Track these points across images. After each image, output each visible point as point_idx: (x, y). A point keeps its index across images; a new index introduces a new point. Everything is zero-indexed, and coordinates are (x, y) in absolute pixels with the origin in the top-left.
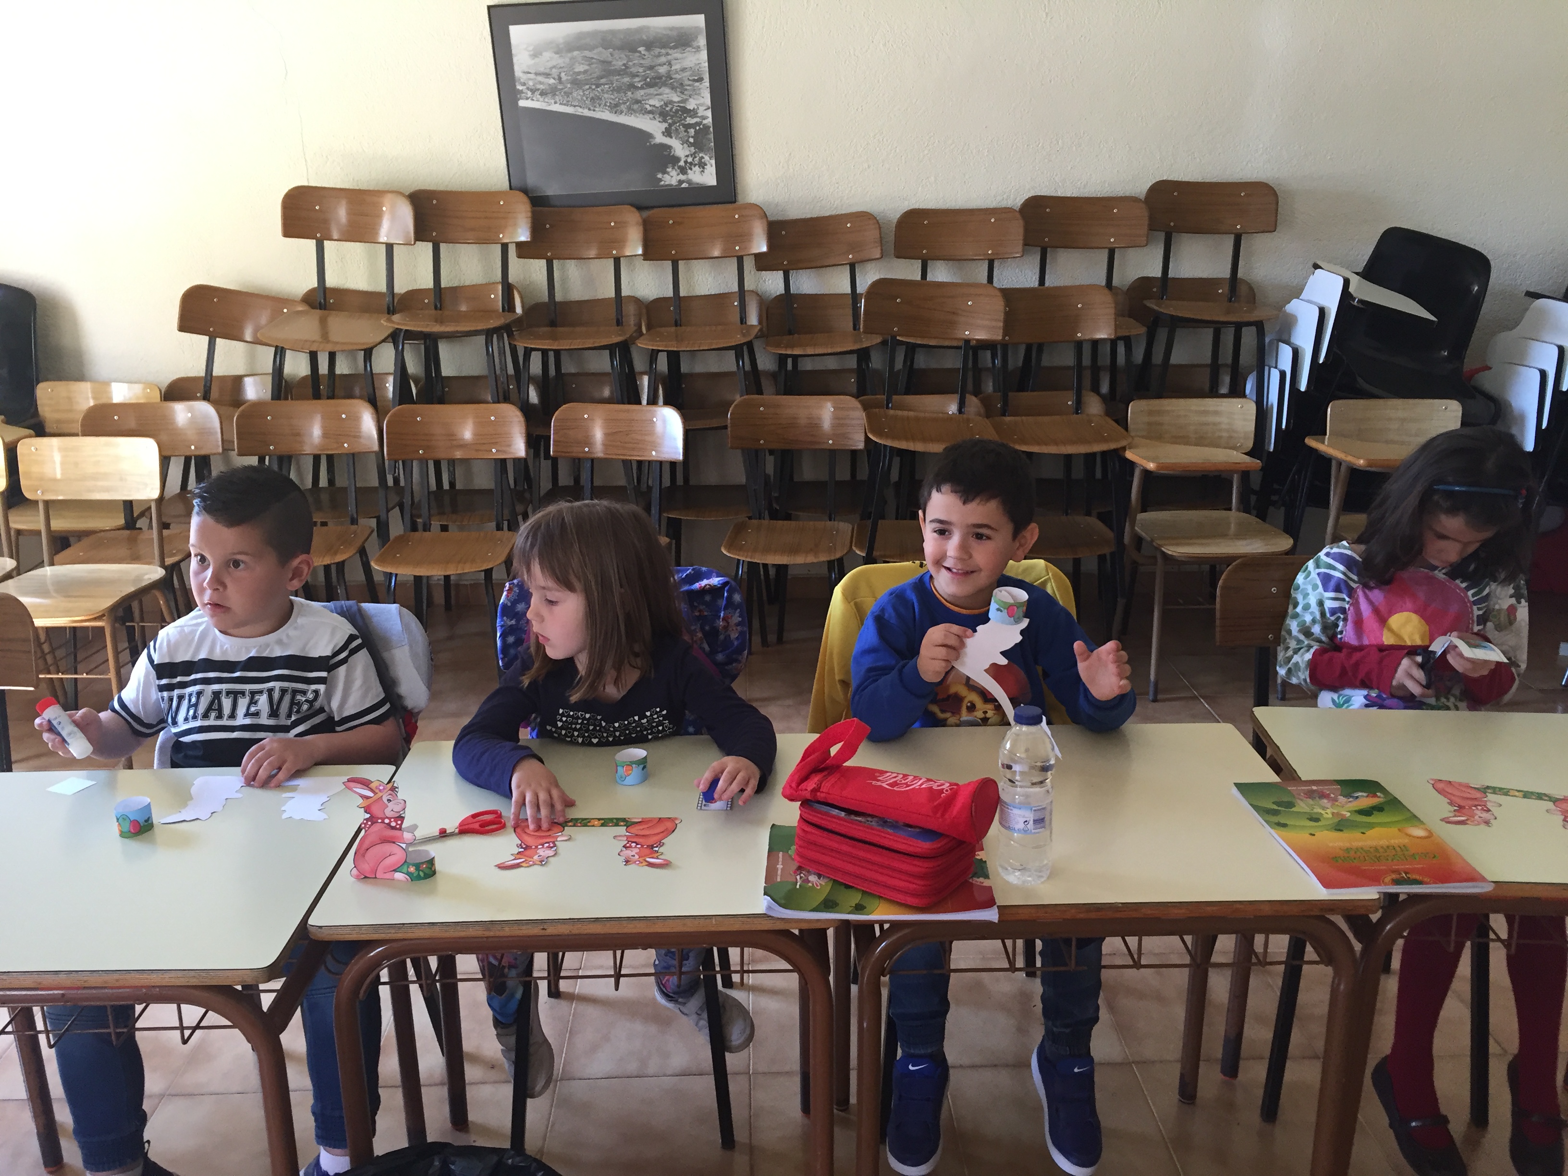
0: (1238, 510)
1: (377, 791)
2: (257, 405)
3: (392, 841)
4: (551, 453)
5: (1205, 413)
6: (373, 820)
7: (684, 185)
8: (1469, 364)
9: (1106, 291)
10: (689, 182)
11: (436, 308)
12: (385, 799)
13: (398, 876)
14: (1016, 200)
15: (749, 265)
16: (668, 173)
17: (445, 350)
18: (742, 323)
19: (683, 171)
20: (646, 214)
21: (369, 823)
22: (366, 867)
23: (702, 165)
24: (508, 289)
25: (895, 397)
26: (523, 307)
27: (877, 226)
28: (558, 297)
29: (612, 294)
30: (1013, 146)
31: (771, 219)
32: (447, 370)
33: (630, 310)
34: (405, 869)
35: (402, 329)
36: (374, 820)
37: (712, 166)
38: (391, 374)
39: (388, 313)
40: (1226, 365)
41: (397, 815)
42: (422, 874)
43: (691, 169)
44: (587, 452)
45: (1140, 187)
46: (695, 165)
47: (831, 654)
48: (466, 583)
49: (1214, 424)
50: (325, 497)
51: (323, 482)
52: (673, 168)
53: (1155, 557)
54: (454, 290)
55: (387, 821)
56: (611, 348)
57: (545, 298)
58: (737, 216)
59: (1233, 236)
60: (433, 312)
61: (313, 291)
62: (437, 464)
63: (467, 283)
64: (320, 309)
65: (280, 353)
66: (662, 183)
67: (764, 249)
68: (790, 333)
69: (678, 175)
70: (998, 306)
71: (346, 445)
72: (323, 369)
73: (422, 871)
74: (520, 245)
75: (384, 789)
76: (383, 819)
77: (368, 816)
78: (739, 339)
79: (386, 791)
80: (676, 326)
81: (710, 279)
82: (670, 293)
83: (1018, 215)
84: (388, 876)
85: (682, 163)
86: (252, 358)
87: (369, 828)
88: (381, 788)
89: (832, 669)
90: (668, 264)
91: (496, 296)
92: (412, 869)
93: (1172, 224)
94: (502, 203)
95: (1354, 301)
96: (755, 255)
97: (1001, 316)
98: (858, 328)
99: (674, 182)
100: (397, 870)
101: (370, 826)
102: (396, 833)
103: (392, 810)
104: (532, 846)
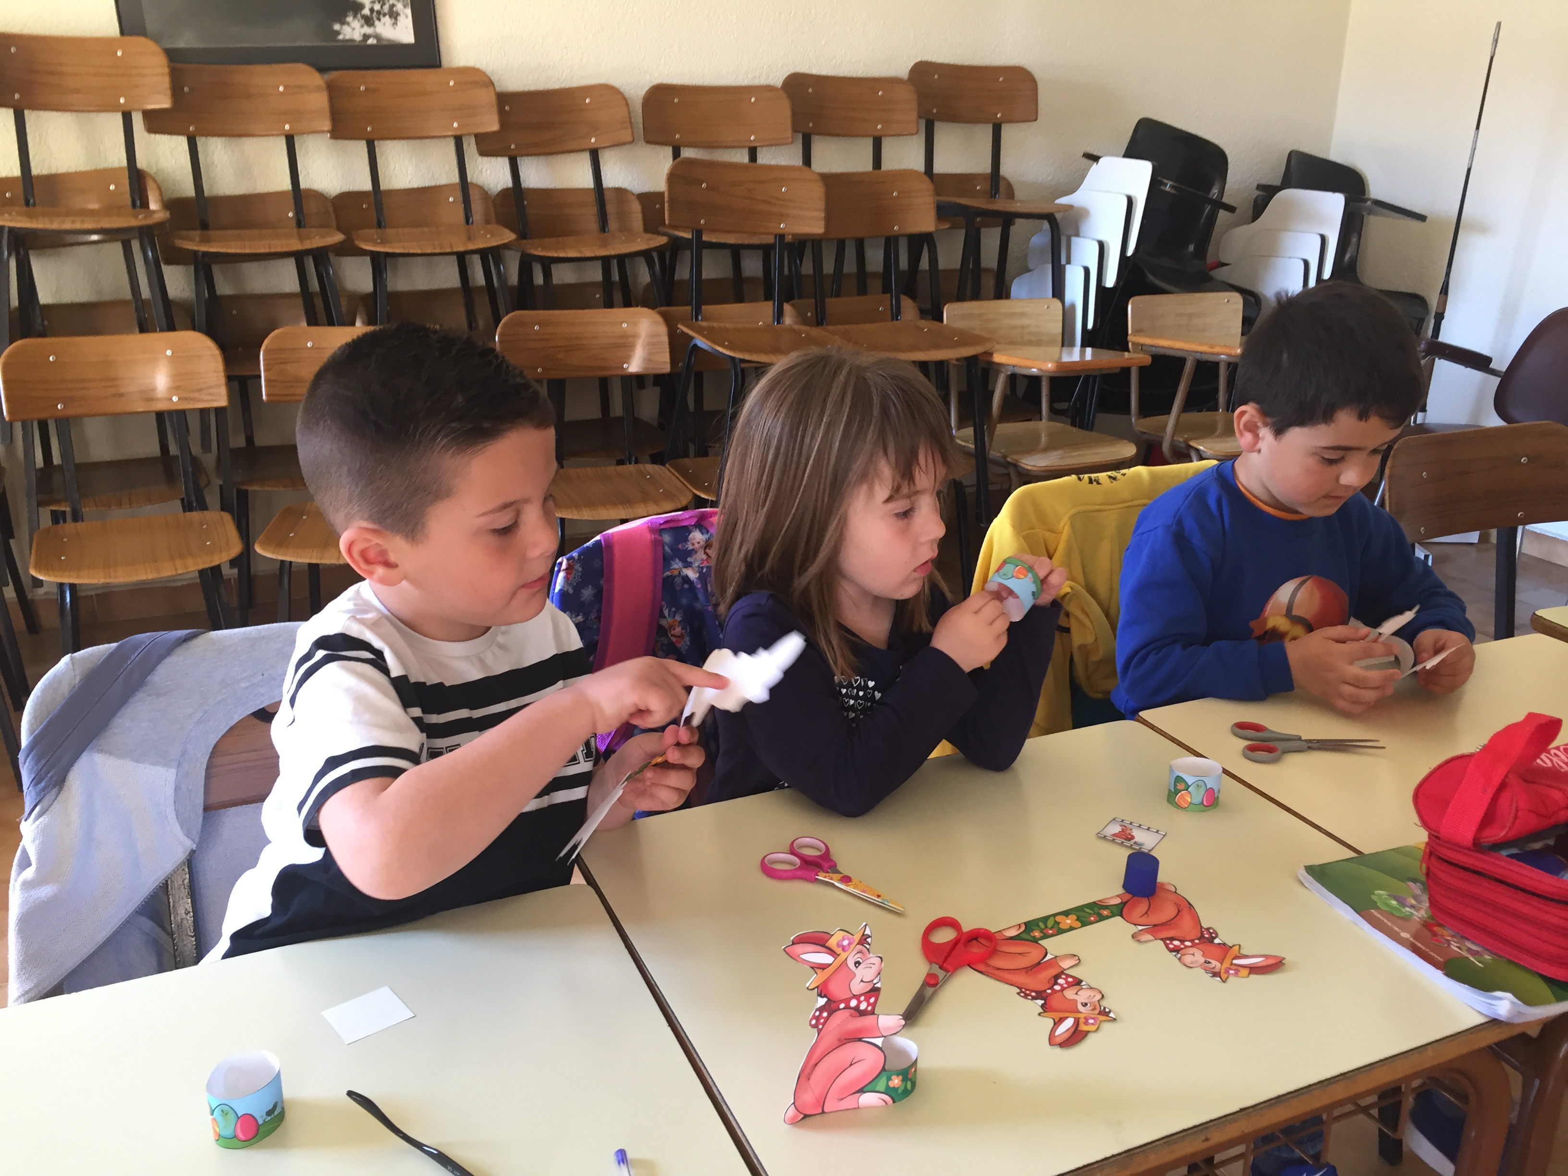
1: (839, 950)
3: (856, 1038)
4: (264, 397)
5: (1014, 315)
6: (831, 1007)
7: (371, 41)
10: (377, 37)
11: (27, 204)
12: (851, 964)
13: (869, 1099)
14: (777, 79)
15: (470, 148)
16: (348, 24)
19: (368, 21)
20: (329, 76)
21: (825, 1014)
23: (394, 15)
24: (138, 179)
25: (704, 307)
26: (161, 205)
27: (625, 102)
29: (286, 184)
30: (763, 14)
31: (498, 89)
32: (45, 296)
33: (311, 207)
34: (881, 1085)
36: (833, 1006)
37: (407, 17)
41: (869, 987)
42: (910, 1085)
43: (379, 19)
45: (901, 69)
46: (385, 15)
52: (355, 16)
54: (54, 180)
55: (853, 1003)
56: (299, 257)
57: (192, 192)
58: (451, 83)
59: (991, 126)
60: (25, 208)
62: (43, 426)
63: (62, 169)
66: (341, 37)
67: (495, 127)
69: (362, 26)
70: (817, 192)
73: (910, 1080)
74: (149, 114)
75: (849, 944)
76: (847, 1001)
77: (822, 1001)
78: (463, 245)
79: (852, 946)
80: (380, 225)
82: (366, 185)
83: (783, 95)
84: (848, 1103)
85: (366, 11)
87: (824, 1024)
88: (846, 943)
90: (362, 146)
91: (120, 188)
92: (896, 1081)
93: (935, 111)
94: (119, 54)
95: (1166, 187)
96: (477, 136)
97: (821, 205)
98: (607, 230)
99: (357, 36)
100: (865, 1089)
101: (827, 1019)
102: (868, 1020)
103: (862, 981)
104: (1045, 990)
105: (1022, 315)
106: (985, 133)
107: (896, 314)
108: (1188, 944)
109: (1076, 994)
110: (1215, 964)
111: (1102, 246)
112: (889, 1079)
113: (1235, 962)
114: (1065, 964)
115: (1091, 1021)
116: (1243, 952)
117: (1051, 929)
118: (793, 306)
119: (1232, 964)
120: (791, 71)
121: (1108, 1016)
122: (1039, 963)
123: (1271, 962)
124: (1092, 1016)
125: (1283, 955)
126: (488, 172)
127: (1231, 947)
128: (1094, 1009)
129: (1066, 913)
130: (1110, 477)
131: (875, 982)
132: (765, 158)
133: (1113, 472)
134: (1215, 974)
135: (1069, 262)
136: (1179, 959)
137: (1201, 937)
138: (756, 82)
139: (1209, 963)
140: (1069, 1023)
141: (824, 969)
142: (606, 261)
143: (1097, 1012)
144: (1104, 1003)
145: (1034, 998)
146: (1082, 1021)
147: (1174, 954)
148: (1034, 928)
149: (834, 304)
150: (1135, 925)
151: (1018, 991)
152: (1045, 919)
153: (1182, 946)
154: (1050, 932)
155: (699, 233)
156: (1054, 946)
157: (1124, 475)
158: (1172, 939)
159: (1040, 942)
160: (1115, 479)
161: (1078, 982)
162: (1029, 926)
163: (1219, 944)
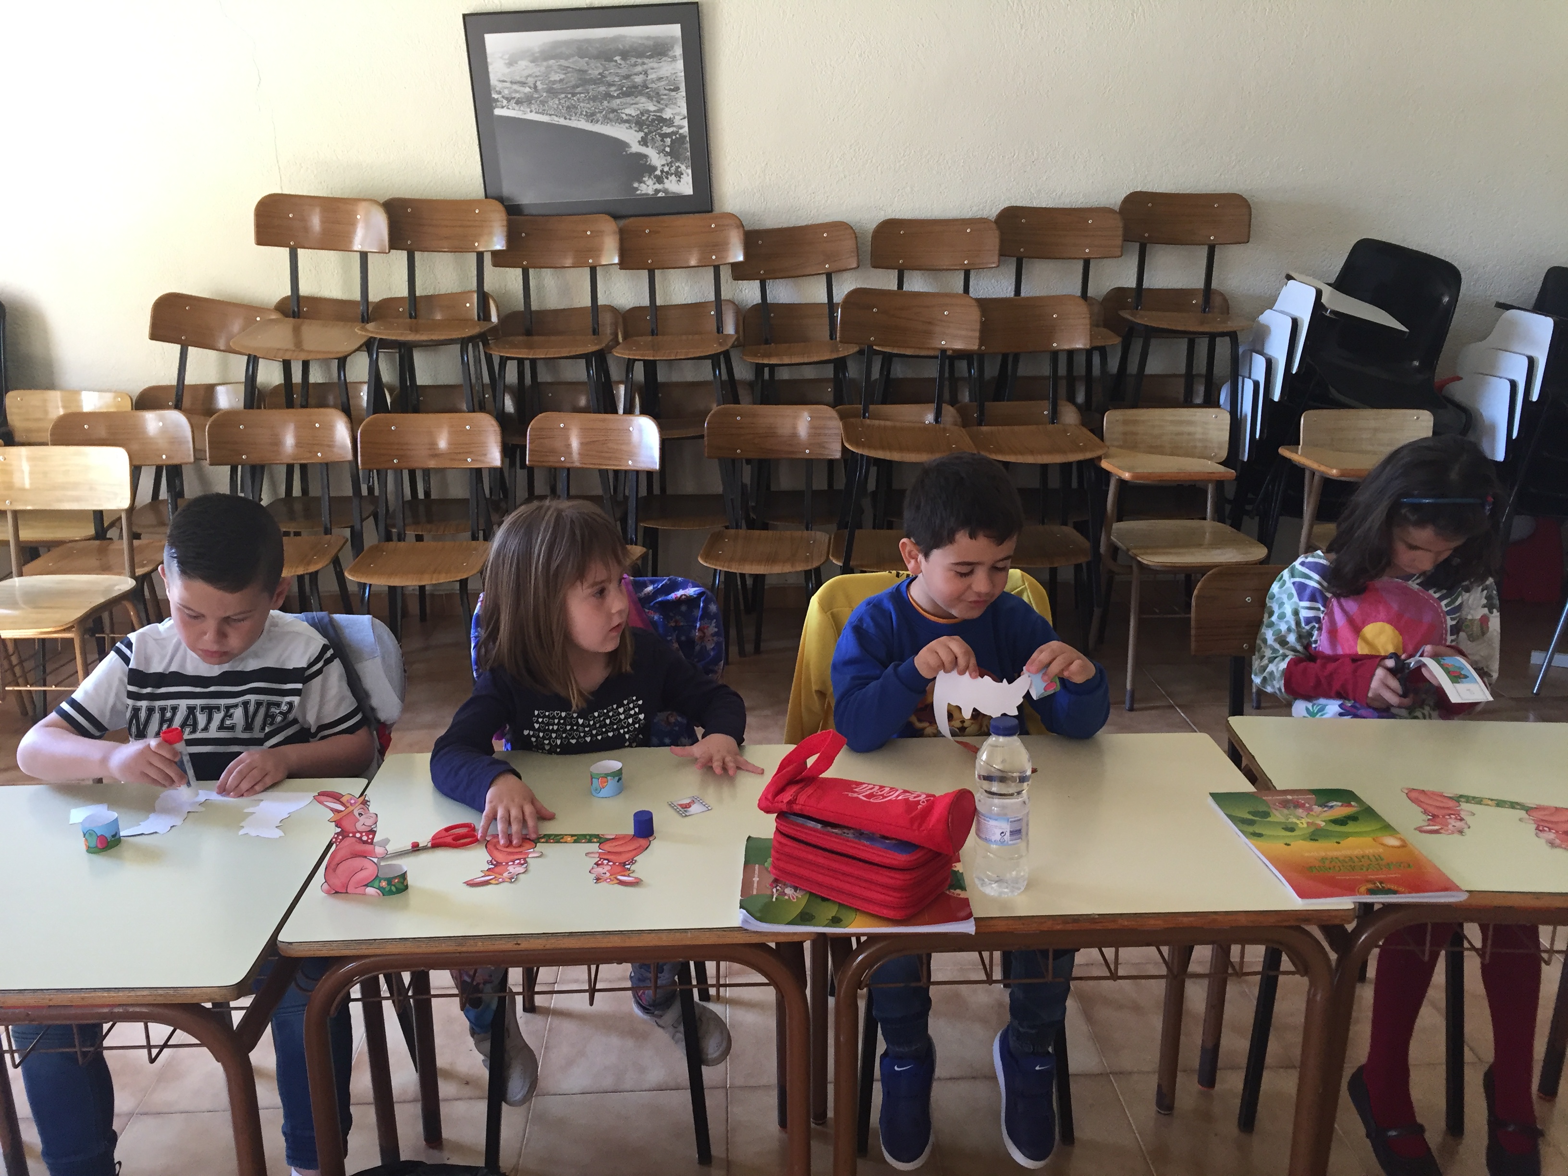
0: (1213, 519)
1: (348, 805)
2: (230, 414)
3: (363, 855)
4: (527, 463)
5: (1181, 423)
6: (343, 834)
7: (660, 195)
8: (1441, 372)
9: (1082, 302)
10: (665, 191)
11: (411, 317)
12: (356, 813)
13: (370, 890)
14: (992, 211)
15: (726, 274)
16: (644, 182)
17: (420, 359)
18: (718, 332)
19: (659, 180)
20: (622, 223)
21: (340, 837)
22: (337, 882)
23: (679, 174)
24: (483, 298)
25: (872, 407)
26: (498, 316)
27: (854, 236)
28: (534, 307)
29: (587, 302)
30: (988, 156)
31: (746, 229)
32: (422, 378)
33: (606, 320)
34: (376, 884)
35: (375, 338)
36: (345, 834)
37: (688, 175)
38: (365, 383)
39: (363, 322)
40: (1199, 375)
41: (369, 829)
42: (393, 889)
43: (667, 178)
44: (562, 462)
45: (1115, 198)
46: (672, 174)
47: (808, 666)
48: (441, 593)
49: (1189, 434)
50: (298, 507)
51: (297, 491)
52: (649, 177)
53: (1131, 567)
54: (431, 300)
55: (358, 835)
56: (587, 357)
57: (521, 308)
59: (1206, 247)
60: (408, 320)
61: (284, 301)
62: (412, 473)
63: (443, 292)
64: (294, 317)
65: (253, 361)
66: (639, 192)
67: (741, 258)
68: (767, 342)
69: (654, 184)
70: (974, 315)
71: (319, 454)
72: (297, 378)
73: (394, 886)
74: (495, 253)
75: (355, 803)
76: (354, 834)
77: (339, 830)
78: (716, 349)
79: (357, 805)
80: (653, 335)
81: (686, 288)
82: (646, 302)
83: (994, 226)
84: (360, 890)
85: (658, 173)
86: (224, 367)
87: (340, 842)
88: (353, 801)
89: (808, 680)
90: (645, 274)
91: (472, 304)
92: (384, 884)
93: (1148, 235)
94: (477, 211)
96: (730, 265)
97: (977, 325)
99: (650, 192)
100: (368, 885)
101: (341, 840)
102: (368, 847)
103: (364, 824)
104: (502, 863)
105: (1190, 423)
106: (1200, 255)
111: (1270, 364)
112: (380, 882)
118: (953, 406)
120: (1007, 205)
135: (1243, 377)
141: (339, 812)
150: (600, 849)
152: (561, 835)
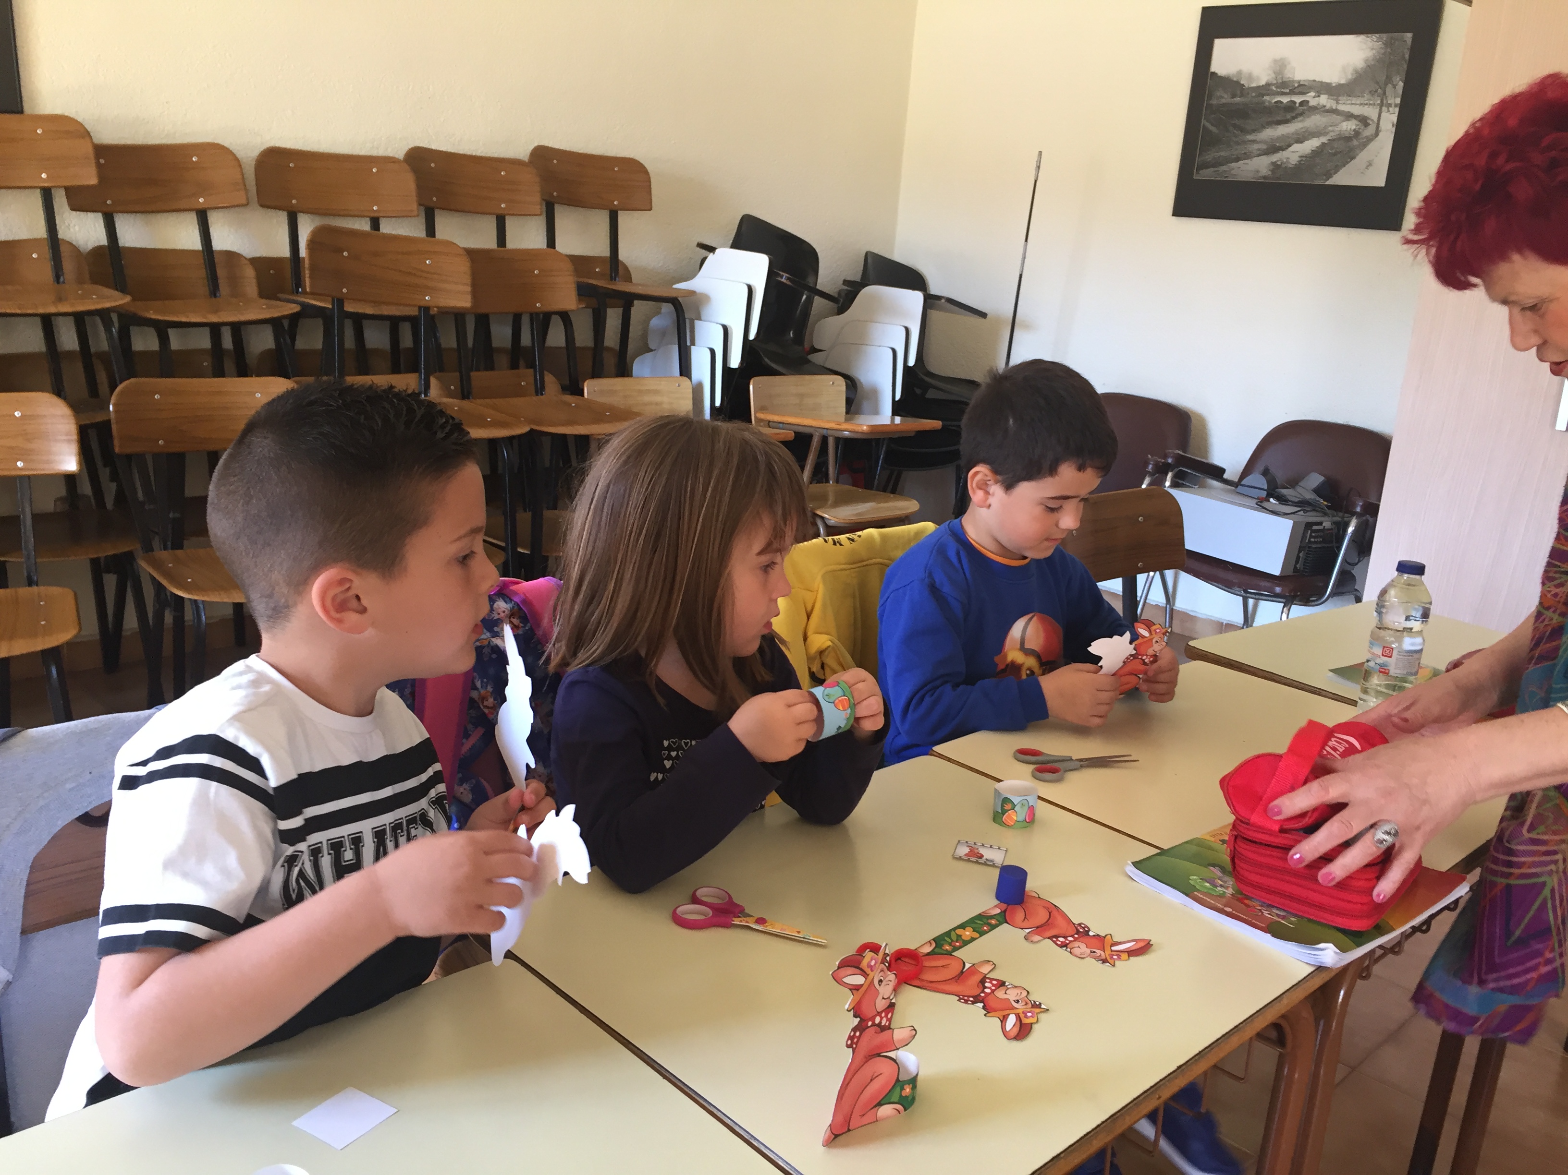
1: (868, 971)
3: (877, 1053)
6: (862, 1026)
12: (876, 983)
13: (886, 1110)
21: (858, 1034)
27: (235, 162)
31: (95, 141)
34: (895, 1097)
36: (863, 1024)
41: (886, 1003)
55: (877, 1020)
58: (38, 131)
59: (608, 212)
67: (91, 180)
70: (462, 267)
75: (875, 964)
76: (873, 1019)
77: (856, 1021)
79: (877, 965)
84: (869, 1118)
87: (856, 1044)
88: (872, 963)
92: (908, 1090)
93: (555, 194)
95: (782, 278)
96: (67, 189)
97: (467, 279)
98: (218, 295)
100: (882, 1102)
101: (859, 1038)
102: (886, 1035)
103: (883, 998)
104: (979, 994)
105: (656, 392)
106: (602, 219)
107: (540, 389)
108: (1070, 939)
109: (1006, 993)
110: (1099, 952)
111: (726, 330)
112: (902, 1089)
113: (1113, 948)
114: (985, 969)
115: (1029, 1014)
116: (1116, 939)
117: (957, 942)
118: (437, 378)
119: (1112, 951)
120: (412, 146)
121: (1040, 1008)
122: (962, 972)
123: (1142, 944)
124: (1029, 1010)
125: (1149, 938)
126: (77, 228)
127: (1104, 937)
128: (1026, 1004)
129: (962, 926)
130: (849, 539)
131: (891, 998)
132: (387, 228)
133: (851, 534)
134: (1104, 961)
135: (693, 343)
136: (1070, 952)
137: (1078, 932)
138: (374, 153)
139: (1094, 952)
140: (1012, 1020)
141: (858, 990)
142: (215, 329)
143: (1030, 1006)
144: (1032, 998)
145: (973, 1003)
146: (1022, 1015)
147: (1065, 948)
148: (942, 942)
149: (479, 378)
150: (1022, 929)
151: (958, 998)
152: (948, 934)
153: (1067, 942)
154: (958, 944)
155: (340, 302)
156: (968, 955)
157: (859, 536)
158: (1057, 937)
159: (953, 954)
160: (853, 540)
161: (1002, 984)
162: (938, 941)
163: (1094, 936)
